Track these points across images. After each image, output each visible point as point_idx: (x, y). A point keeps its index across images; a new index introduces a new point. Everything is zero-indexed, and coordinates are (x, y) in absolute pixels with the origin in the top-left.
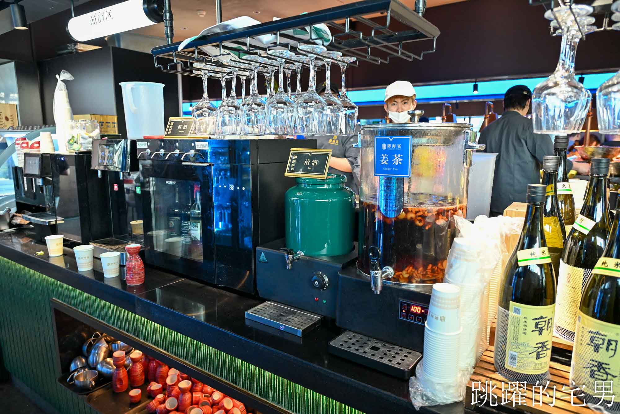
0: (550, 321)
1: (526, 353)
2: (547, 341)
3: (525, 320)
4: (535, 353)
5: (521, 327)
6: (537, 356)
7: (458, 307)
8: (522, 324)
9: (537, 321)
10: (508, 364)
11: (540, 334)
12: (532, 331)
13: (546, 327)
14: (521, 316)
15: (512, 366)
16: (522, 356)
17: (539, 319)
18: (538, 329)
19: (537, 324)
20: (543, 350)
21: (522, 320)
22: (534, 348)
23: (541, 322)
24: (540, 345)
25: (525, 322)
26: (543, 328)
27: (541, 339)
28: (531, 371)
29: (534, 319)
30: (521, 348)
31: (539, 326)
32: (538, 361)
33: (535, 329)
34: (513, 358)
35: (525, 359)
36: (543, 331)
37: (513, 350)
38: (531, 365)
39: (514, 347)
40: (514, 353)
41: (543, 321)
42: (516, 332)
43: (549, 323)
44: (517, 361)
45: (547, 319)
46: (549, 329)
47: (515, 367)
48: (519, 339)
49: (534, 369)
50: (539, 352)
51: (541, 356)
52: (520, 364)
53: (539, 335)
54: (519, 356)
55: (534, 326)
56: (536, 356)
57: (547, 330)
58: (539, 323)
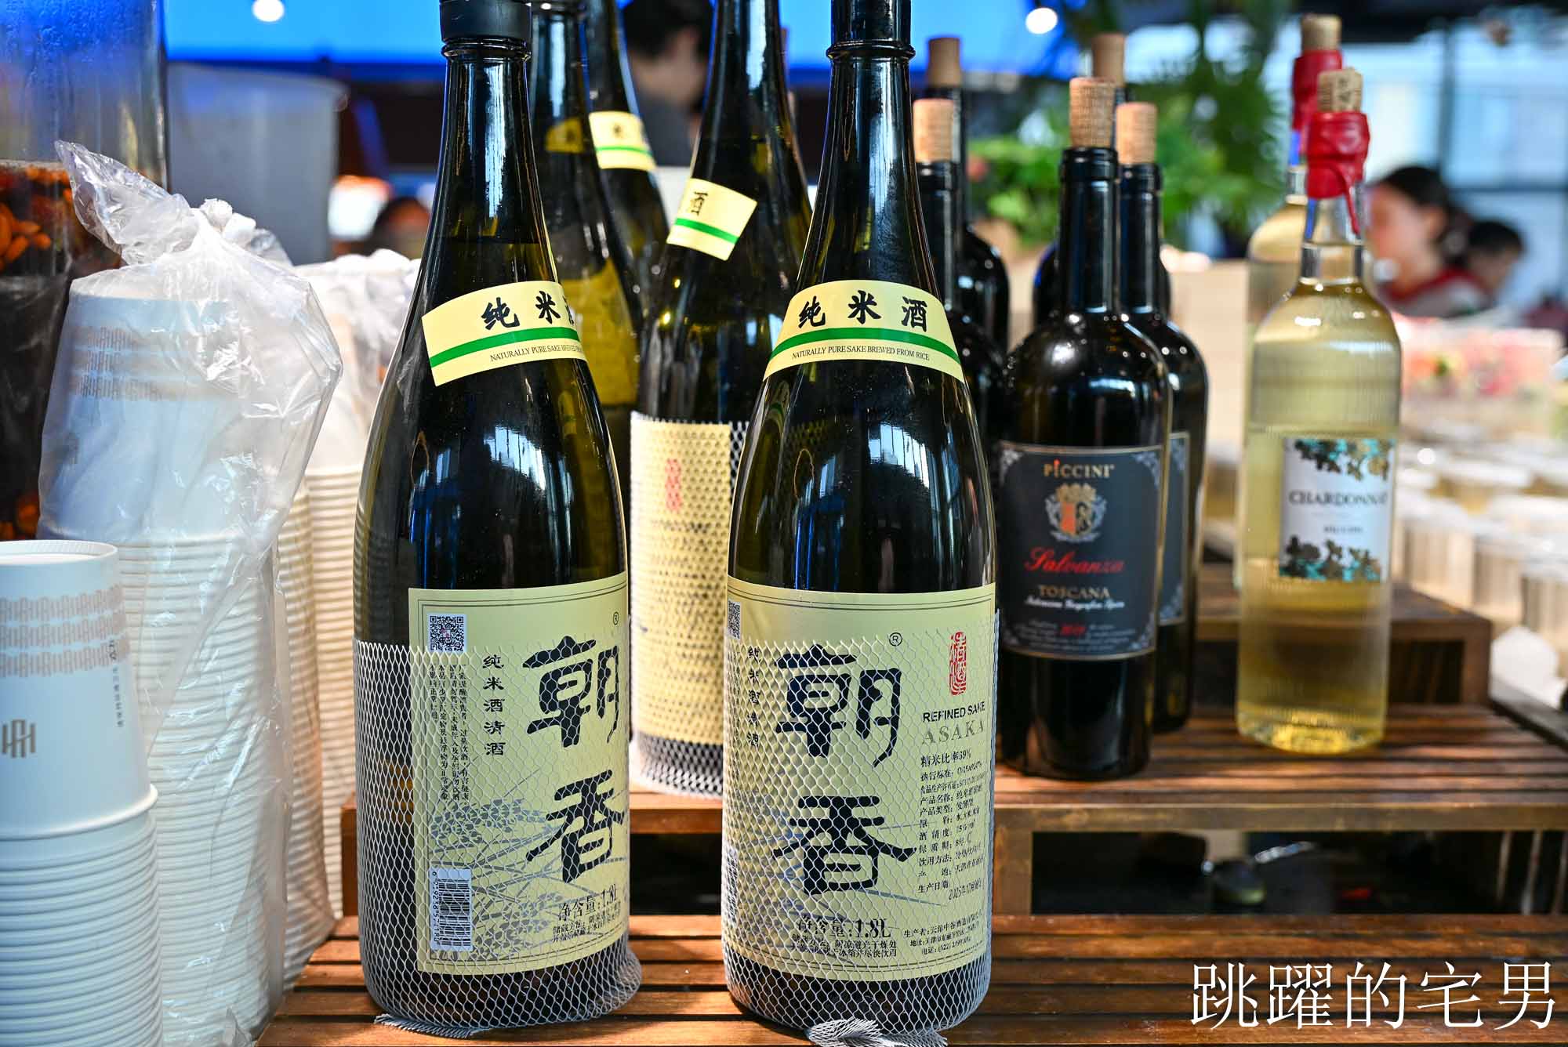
0: (611, 663)
1: (510, 858)
2: (606, 775)
3: (492, 671)
4: (557, 846)
5: (478, 716)
6: (566, 862)
7: (115, 652)
8: (478, 696)
9: (549, 668)
10: (433, 945)
11: (570, 737)
12: (531, 729)
13: (591, 699)
14: (467, 657)
15: (450, 950)
16: (493, 880)
17: (555, 655)
18: (557, 713)
19: (552, 686)
20: (590, 827)
21: (477, 677)
22: (550, 818)
23: (567, 671)
24: (576, 799)
25: (494, 683)
26: (582, 704)
27: (577, 763)
28: (546, 948)
29: (532, 663)
30: (486, 832)
31: (563, 695)
32: (571, 892)
33: (542, 716)
34: (454, 902)
35: (511, 891)
36: (584, 718)
37: (450, 856)
38: (543, 915)
39: (450, 840)
40: (454, 874)
41: (577, 668)
42: (456, 752)
43: (604, 674)
44: (471, 916)
45: (592, 654)
46: (610, 707)
47: (465, 951)
48: (472, 791)
49: (561, 933)
50: (573, 837)
51: (584, 858)
52: (489, 924)
53: (567, 743)
54: (482, 883)
55: (536, 698)
56: (559, 864)
57: (601, 713)
58: (561, 681)
